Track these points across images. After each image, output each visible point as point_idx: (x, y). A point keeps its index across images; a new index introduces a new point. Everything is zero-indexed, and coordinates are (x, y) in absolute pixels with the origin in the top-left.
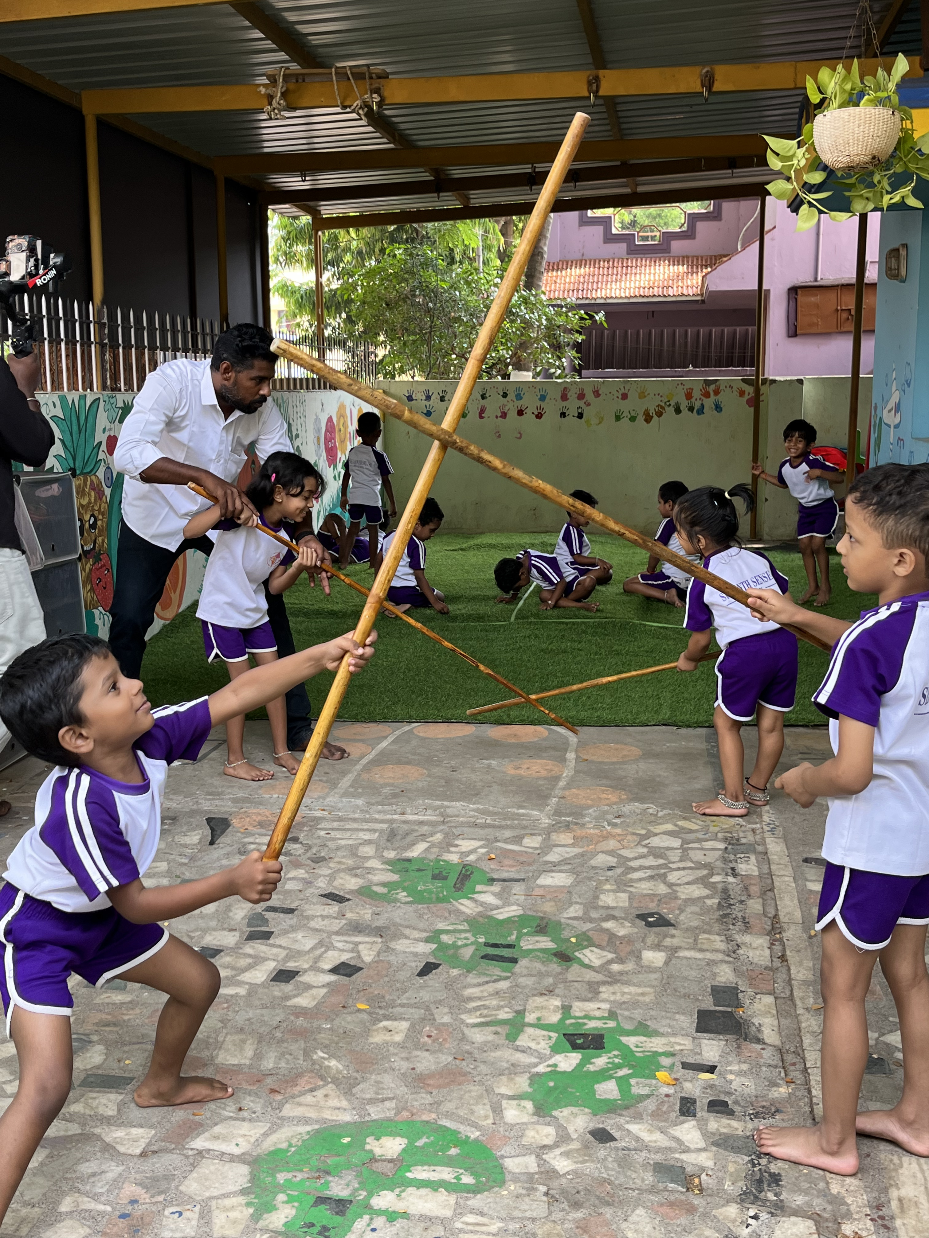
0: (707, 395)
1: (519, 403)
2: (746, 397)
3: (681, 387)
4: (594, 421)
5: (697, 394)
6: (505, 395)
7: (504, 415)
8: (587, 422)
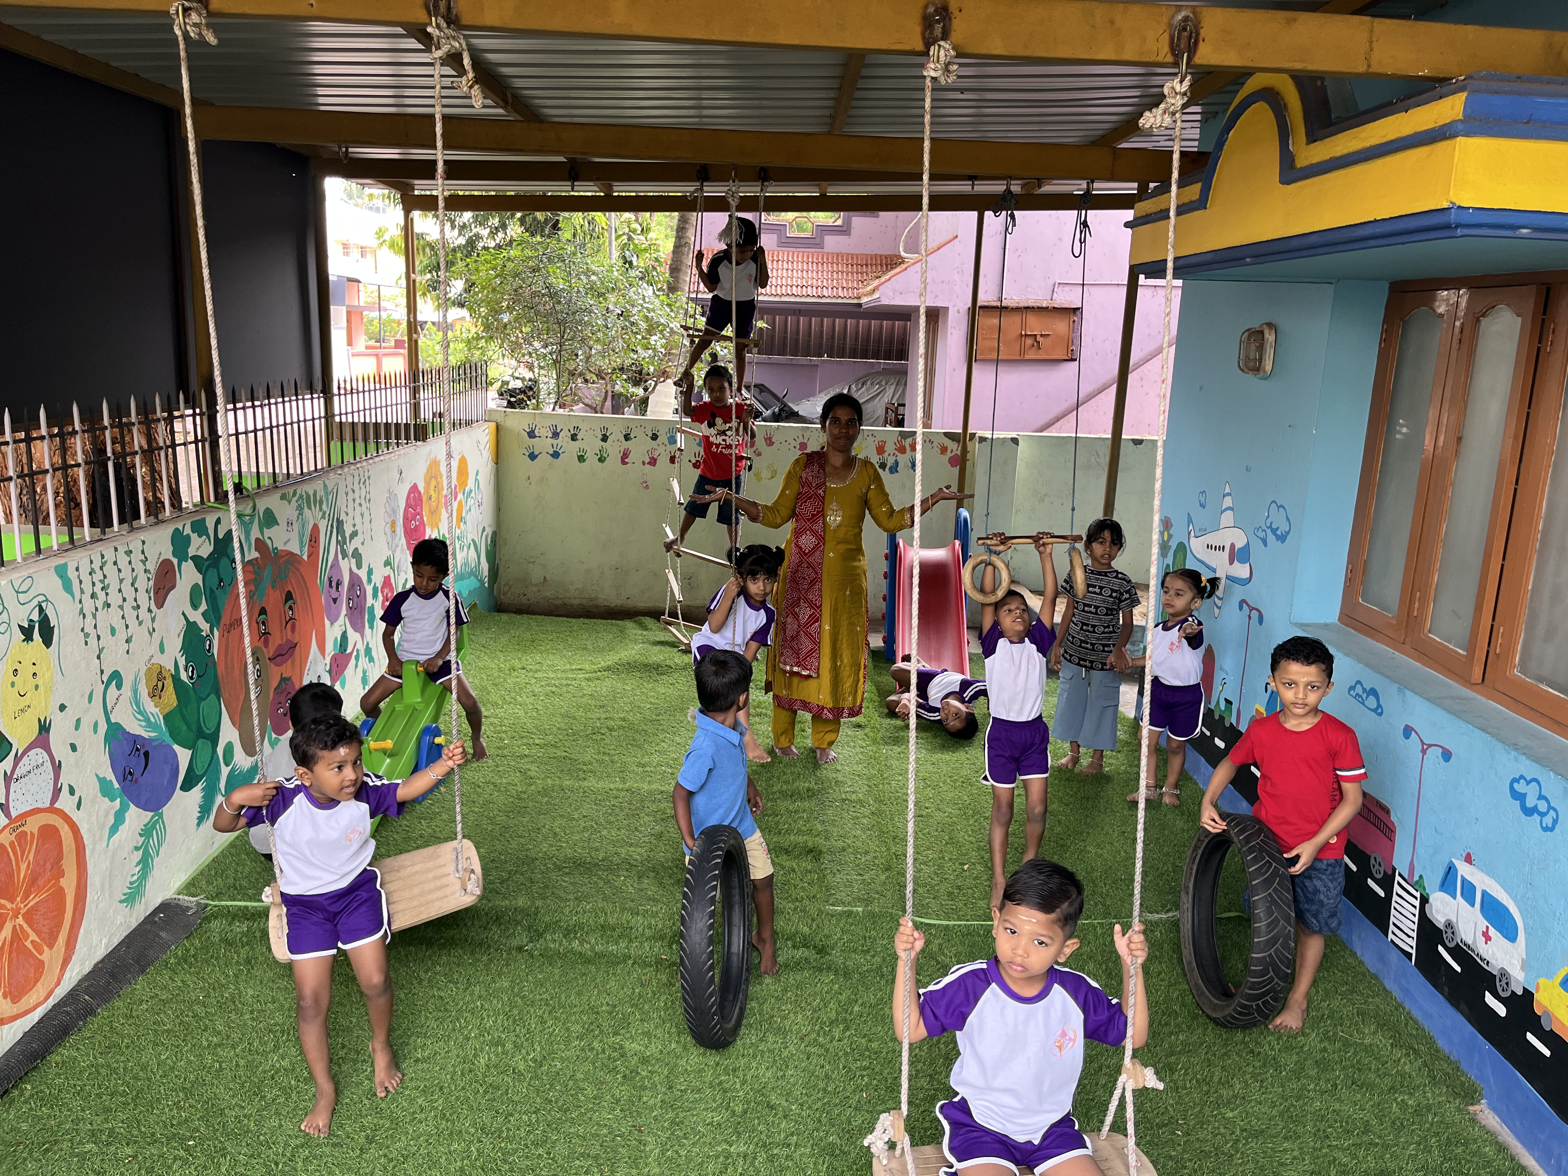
0: (902, 450)
1: (672, 448)
2: (949, 454)
3: (871, 439)
4: (765, 474)
5: (890, 448)
6: (654, 437)
7: (653, 462)
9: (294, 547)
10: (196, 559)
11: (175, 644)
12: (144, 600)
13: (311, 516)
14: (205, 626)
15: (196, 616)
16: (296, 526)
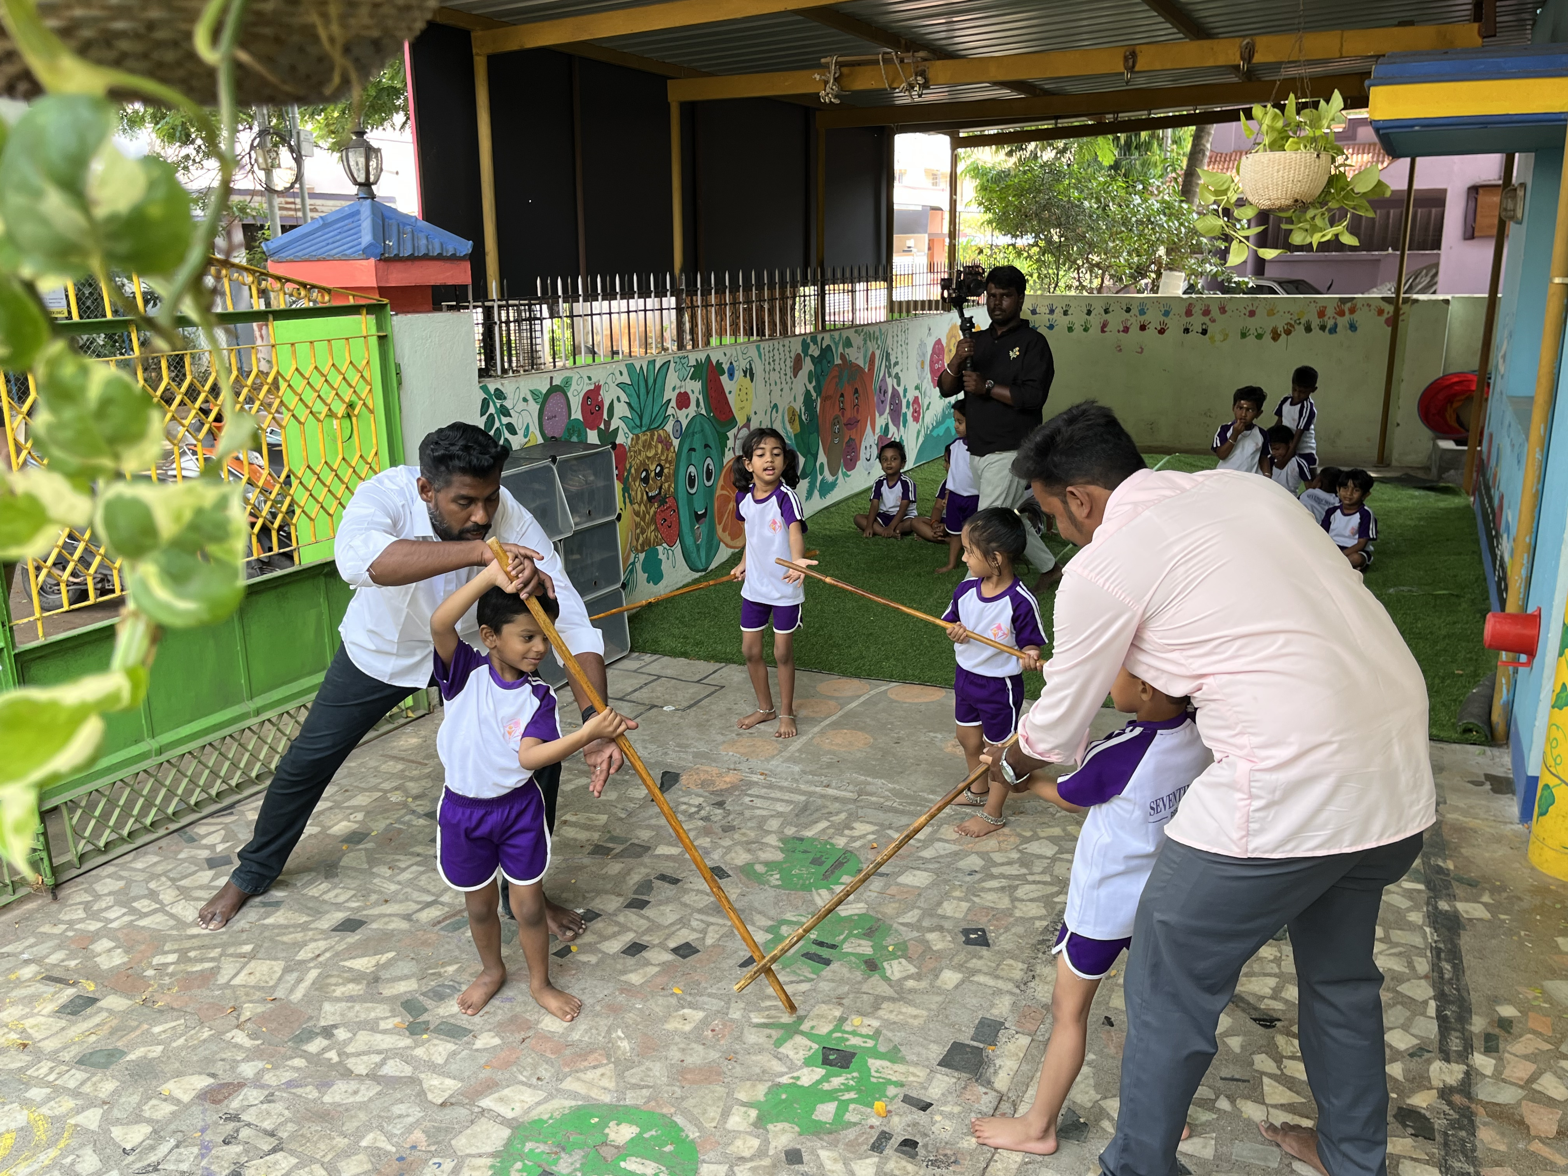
0: (1342, 314)
1: (1142, 319)
2: (1385, 316)
3: (1313, 305)
4: (1218, 337)
5: (1330, 312)
6: (1128, 310)
7: (1126, 330)
8: (1211, 338)
9: (861, 363)
10: (811, 356)
11: (801, 399)
12: (789, 371)
13: (871, 346)
14: (814, 395)
15: (810, 387)
16: (862, 350)
